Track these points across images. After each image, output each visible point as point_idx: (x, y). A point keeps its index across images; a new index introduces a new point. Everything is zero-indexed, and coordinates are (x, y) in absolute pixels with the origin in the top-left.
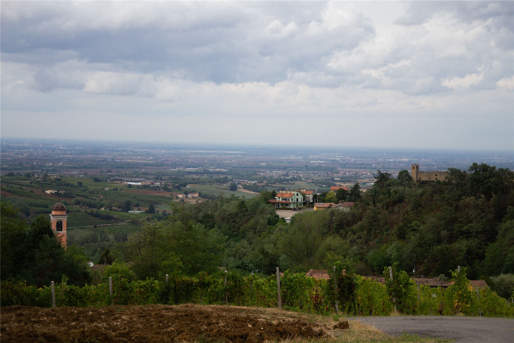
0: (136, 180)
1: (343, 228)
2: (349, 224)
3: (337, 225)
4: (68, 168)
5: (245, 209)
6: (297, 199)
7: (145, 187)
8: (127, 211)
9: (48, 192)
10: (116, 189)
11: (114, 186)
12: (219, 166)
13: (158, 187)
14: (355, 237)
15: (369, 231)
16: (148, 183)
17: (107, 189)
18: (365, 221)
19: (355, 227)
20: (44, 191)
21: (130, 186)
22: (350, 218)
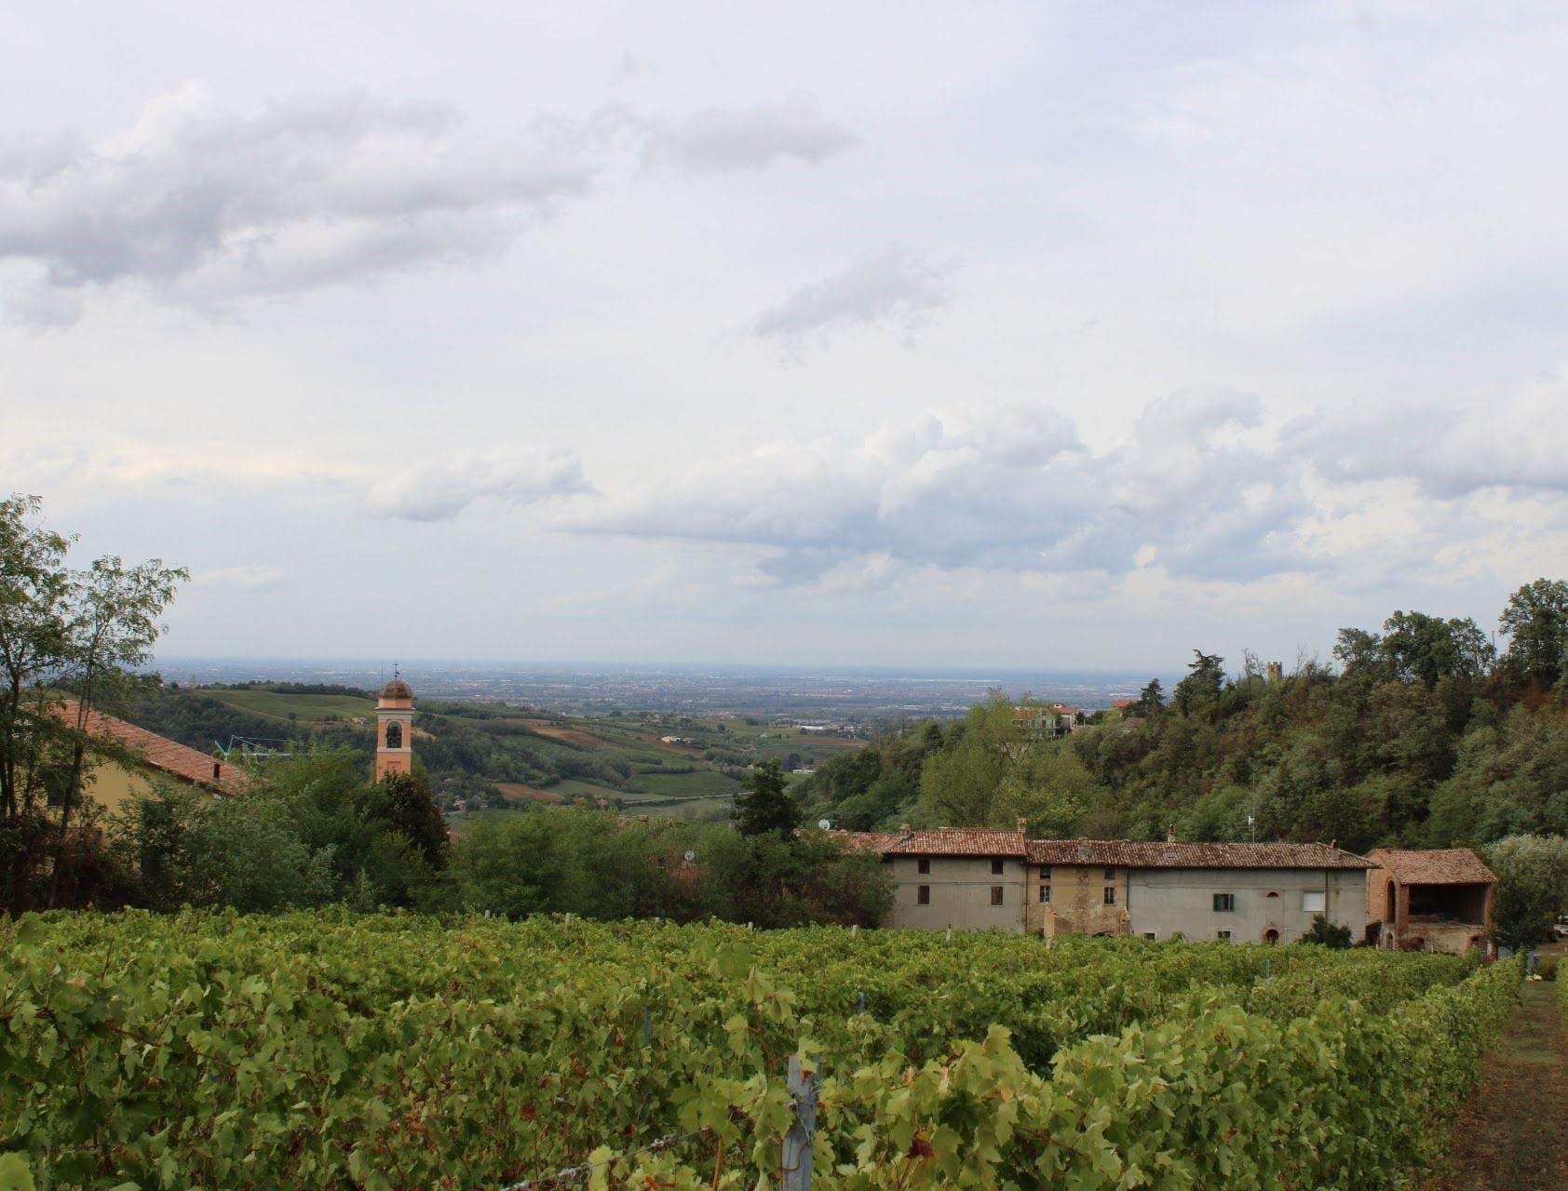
0: (817, 722)
1: (1121, 766)
2: (1133, 756)
3: (1109, 760)
4: (715, 706)
6: (1044, 722)
7: (828, 732)
8: (790, 770)
9: (666, 739)
10: (780, 736)
11: (778, 731)
12: (958, 702)
13: (849, 732)
14: (1144, 783)
15: (1173, 771)
16: (835, 726)
17: (764, 735)
18: (1166, 749)
19: (1145, 762)
20: (659, 739)
21: (804, 732)
22: (1133, 744)
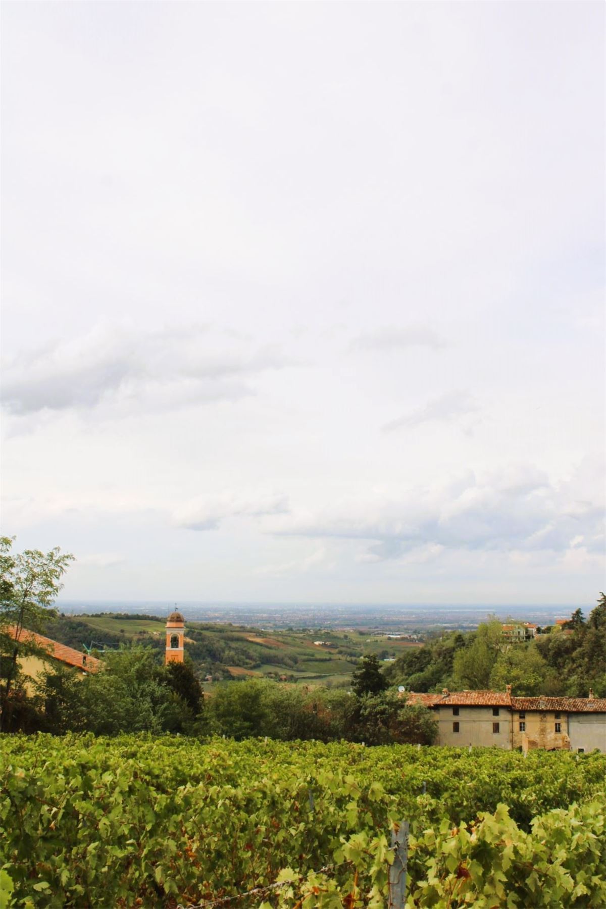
0: (397, 633)
1: (562, 656)
2: (568, 651)
3: (555, 653)
4: (342, 625)
5: (462, 643)
6: (519, 632)
7: (403, 639)
8: (383, 659)
9: (317, 643)
10: (377, 641)
11: (376, 638)
12: (472, 622)
13: (414, 638)
14: (575, 665)
15: (591, 658)
16: (406, 636)
17: (369, 641)
18: (586, 646)
19: (574, 654)
20: (313, 643)
21: (389, 639)
22: (568, 644)
